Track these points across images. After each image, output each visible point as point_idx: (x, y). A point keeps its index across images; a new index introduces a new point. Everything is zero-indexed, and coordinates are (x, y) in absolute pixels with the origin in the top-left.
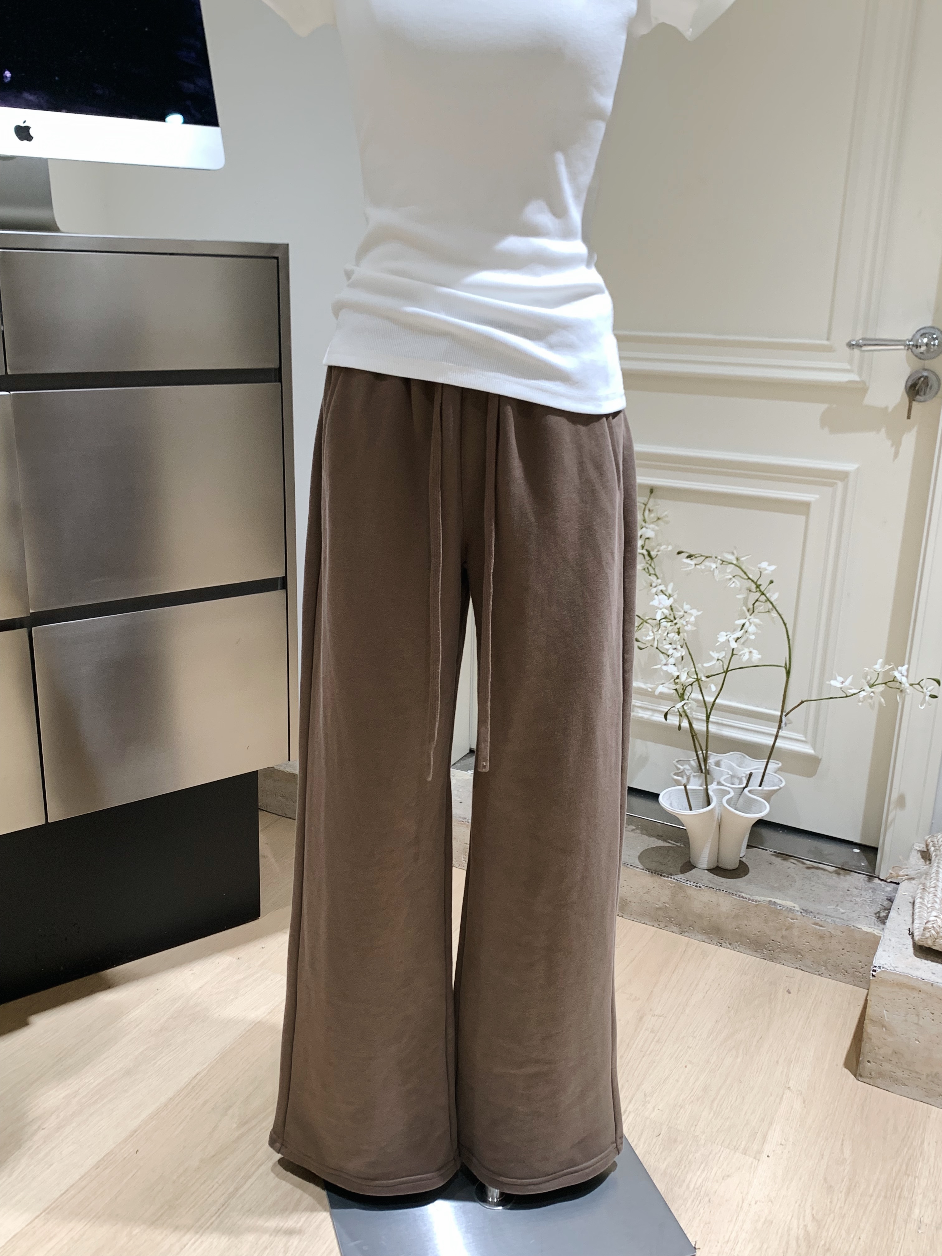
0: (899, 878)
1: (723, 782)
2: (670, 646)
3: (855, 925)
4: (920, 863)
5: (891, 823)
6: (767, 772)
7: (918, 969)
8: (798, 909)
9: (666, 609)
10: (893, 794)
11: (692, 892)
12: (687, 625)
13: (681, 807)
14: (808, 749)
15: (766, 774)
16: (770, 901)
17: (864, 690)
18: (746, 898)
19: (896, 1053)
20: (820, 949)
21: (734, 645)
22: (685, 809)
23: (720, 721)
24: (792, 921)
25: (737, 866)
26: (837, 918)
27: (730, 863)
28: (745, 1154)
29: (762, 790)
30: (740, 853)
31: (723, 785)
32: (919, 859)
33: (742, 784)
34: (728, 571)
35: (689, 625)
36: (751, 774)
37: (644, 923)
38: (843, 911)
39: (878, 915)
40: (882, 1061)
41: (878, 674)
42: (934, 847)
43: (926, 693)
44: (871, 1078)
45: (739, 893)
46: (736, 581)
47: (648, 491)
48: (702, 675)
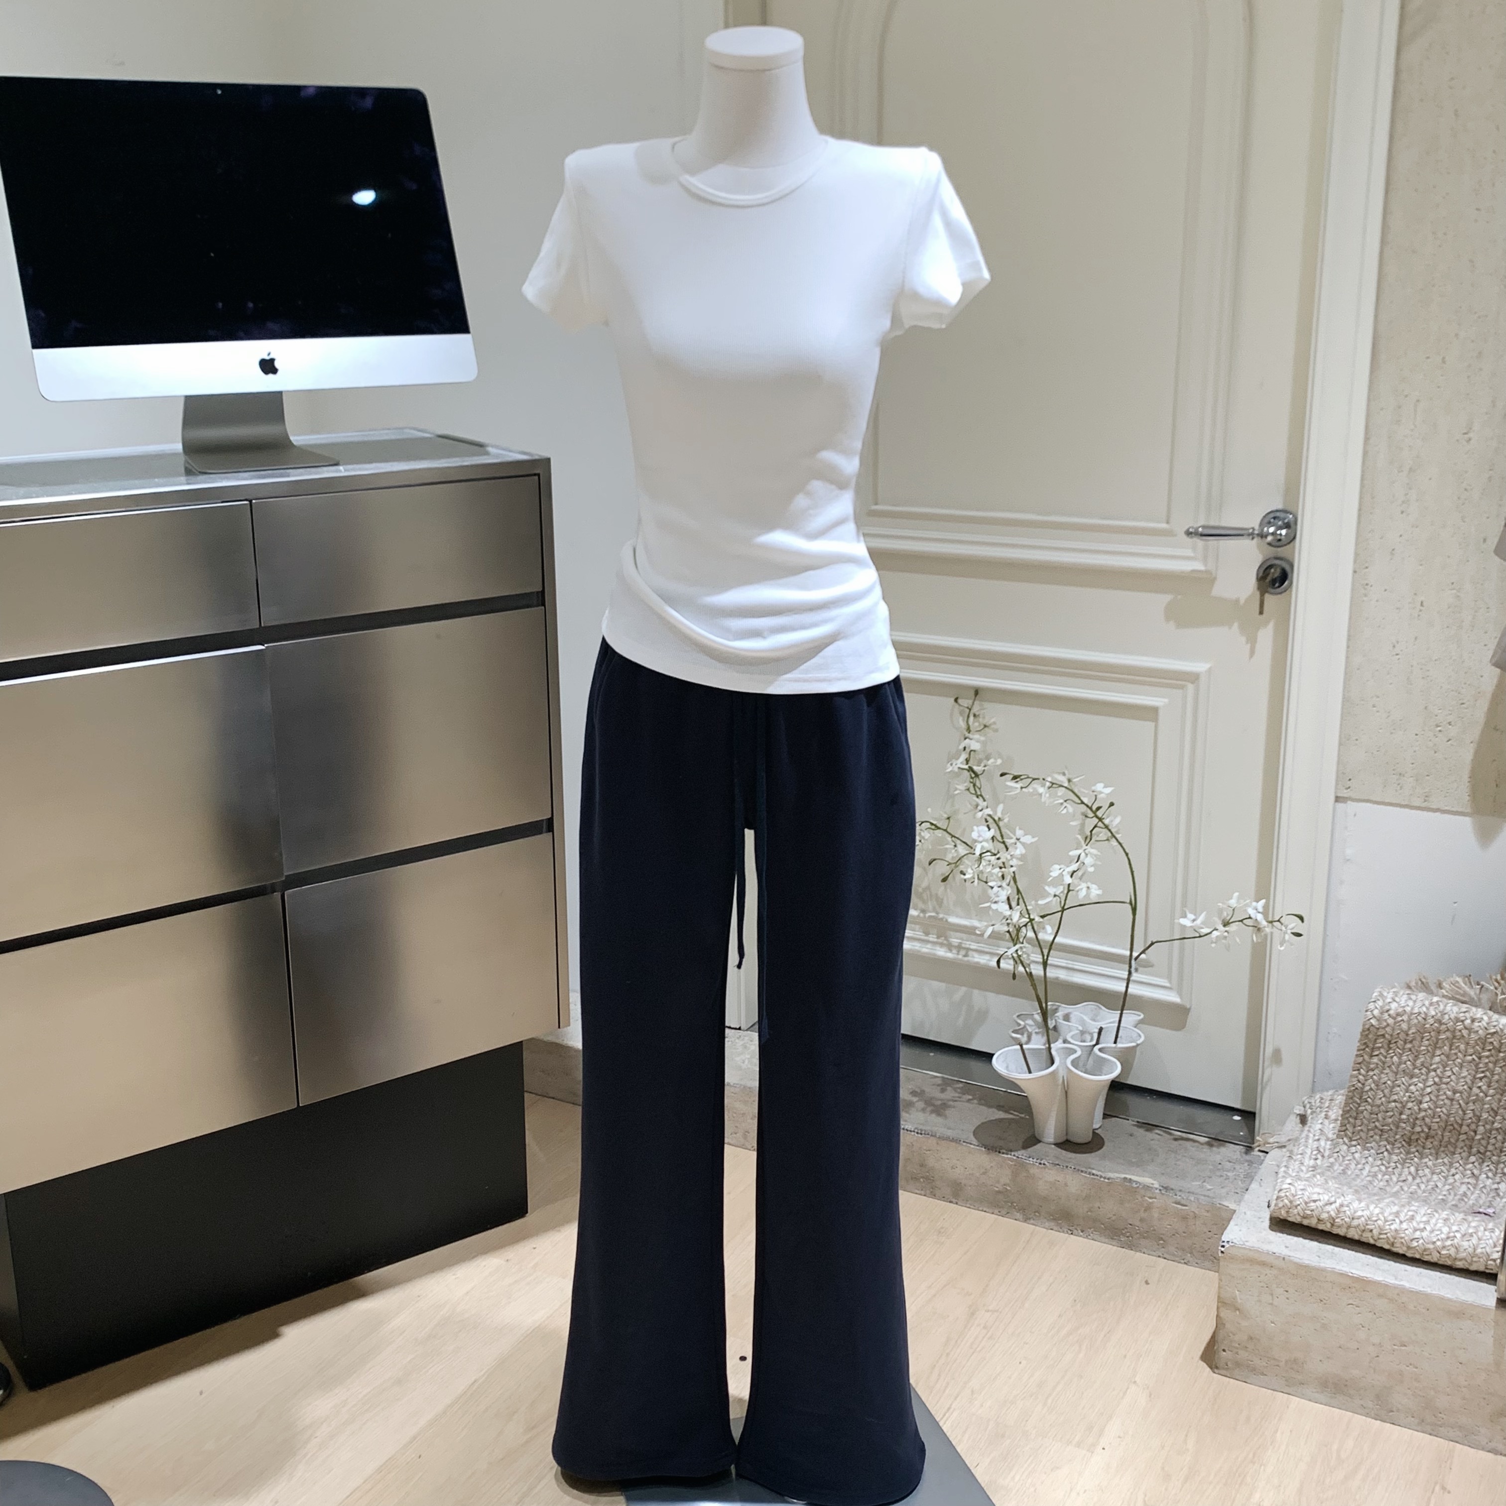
0: (1270, 1145)
1: (1070, 1039)
3: (1221, 1202)
4: (1297, 1129)
5: (1268, 1081)
6: (1122, 1025)
7: (1270, 1242)
8: (1156, 1185)
9: (986, 841)
10: (1267, 1048)
11: (1034, 1171)
12: (1012, 859)
13: (1020, 1070)
14: (1173, 997)
15: (1121, 1029)
16: (1125, 1178)
17: (1217, 929)
18: (1097, 1175)
19: (1251, 1338)
20: (1184, 1232)
21: (1068, 880)
22: (1026, 1073)
23: (1070, 966)
24: (1150, 1201)
25: (1090, 1139)
26: (1202, 1195)
27: (1082, 1135)
28: (1079, 1446)
29: (1115, 1048)
30: (1092, 1123)
31: (1069, 1043)
32: (1296, 1125)
33: (1092, 1041)
34: (1059, 794)
35: (1014, 860)
36: (1101, 1030)
37: (982, 1211)
38: (1209, 1187)
40: (1237, 1348)
41: (1234, 910)
42: (1311, 1109)
43: (1289, 932)
44: (1227, 1369)
45: (1089, 1170)
46: (1068, 805)
47: (973, 693)
48: (1035, 914)
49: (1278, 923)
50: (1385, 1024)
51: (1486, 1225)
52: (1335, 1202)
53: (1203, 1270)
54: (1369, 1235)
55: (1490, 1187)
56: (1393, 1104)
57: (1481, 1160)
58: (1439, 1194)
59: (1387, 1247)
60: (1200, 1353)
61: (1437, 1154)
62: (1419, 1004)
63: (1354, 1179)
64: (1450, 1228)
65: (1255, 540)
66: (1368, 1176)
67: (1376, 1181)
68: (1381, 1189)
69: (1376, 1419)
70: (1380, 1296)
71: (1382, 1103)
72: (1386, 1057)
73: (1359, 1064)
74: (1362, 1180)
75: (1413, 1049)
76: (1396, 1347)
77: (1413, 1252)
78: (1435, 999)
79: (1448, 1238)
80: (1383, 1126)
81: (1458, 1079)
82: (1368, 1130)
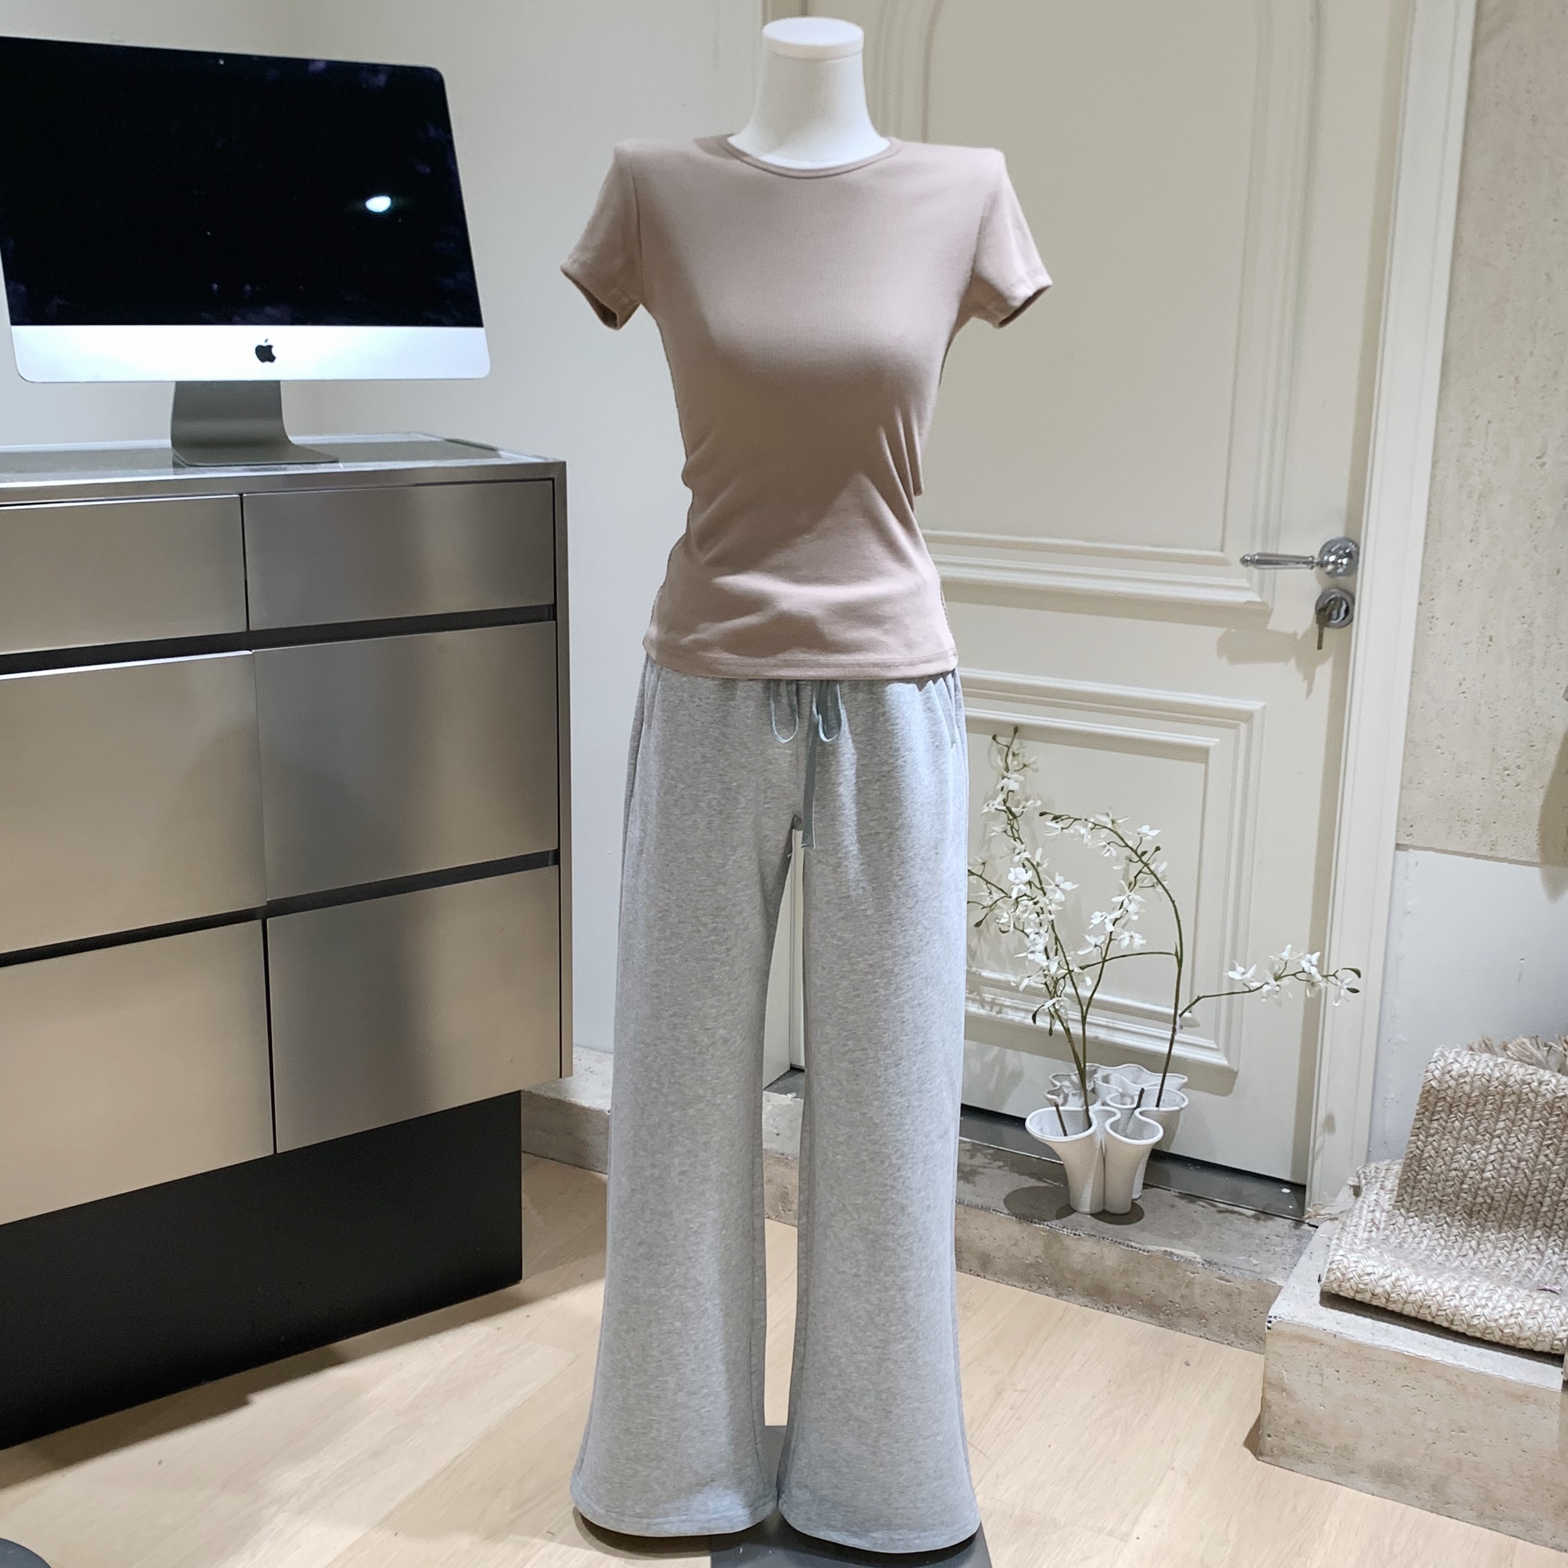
0: (1318, 1217)
1: (1109, 1102)
3: (1268, 1278)
4: (1351, 1200)
5: (1319, 1151)
6: (1164, 1088)
8: (1200, 1260)
10: (1319, 1113)
11: (1070, 1243)
13: (1054, 1132)
14: (1219, 1059)
15: (1164, 1092)
16: (1165, 1251)
17: (1269, 984)
18: (1136, 1248)
19: (1299, 1423)
20: (1228, 1311)
21: (1110, 928)
22: (1061, 1136)
23: (1111, 1025)
24: (1192, 1275)
25: (1128, 1210)
26: (1247, 1270)
27: (1119, 1204)
28: (1111, 1536)
29: (1158, 1111)
30: (1131, 1192)
31: (1109, 1105)
32: (1349, 1196)
33: (1132, 1104)
34: (1103, 836)
35: (1052, 906)
36: (1142, 1091)
37: (1012, 1285)
38: (1255, 1262)
40: (1283, 1433)
41: (1286, 963)
42: (1366, 1179)
43: (1345, 987)
44: (1273, 1456)
45: (1127, 1242)
46: (1112, 849)
47: (1012, 730)
48: (1075, 965)
49: (1333, 977)
50: (1446, 1086)
51: (1553, 1302)
52: (1391, 1275)
53: (1248, 1352)
54: (1427, 1311)
55: (1556, 1263)
56: (1454, 1172)
57: (1547, 1235)
58: (1502, 1270)
59: (1445, 1324)
60: (1243, 1439)
61: (1500, 1227)
62: (1482, 1065)
63: (1411, 1253)
64: (1514, 1305)
65: (1315, 569)
66: (1426, 1250)
67: (1435, 1255)
68: (1440, 1264)
69: (1432, 1512)
70: (1437, 1377)
71: (1442, 1172)
72: (1446, 1122)
73: (1418, 1128)
74: (1420, 1254)
75: (1475, 1114)
76: (1453, 1433)
77: (1473, 1330)
78: (1500, 1060)
79: (1511, 1315)
80: (1443, 1196)
81: (1523, 1146)
82: (1427, 1200)
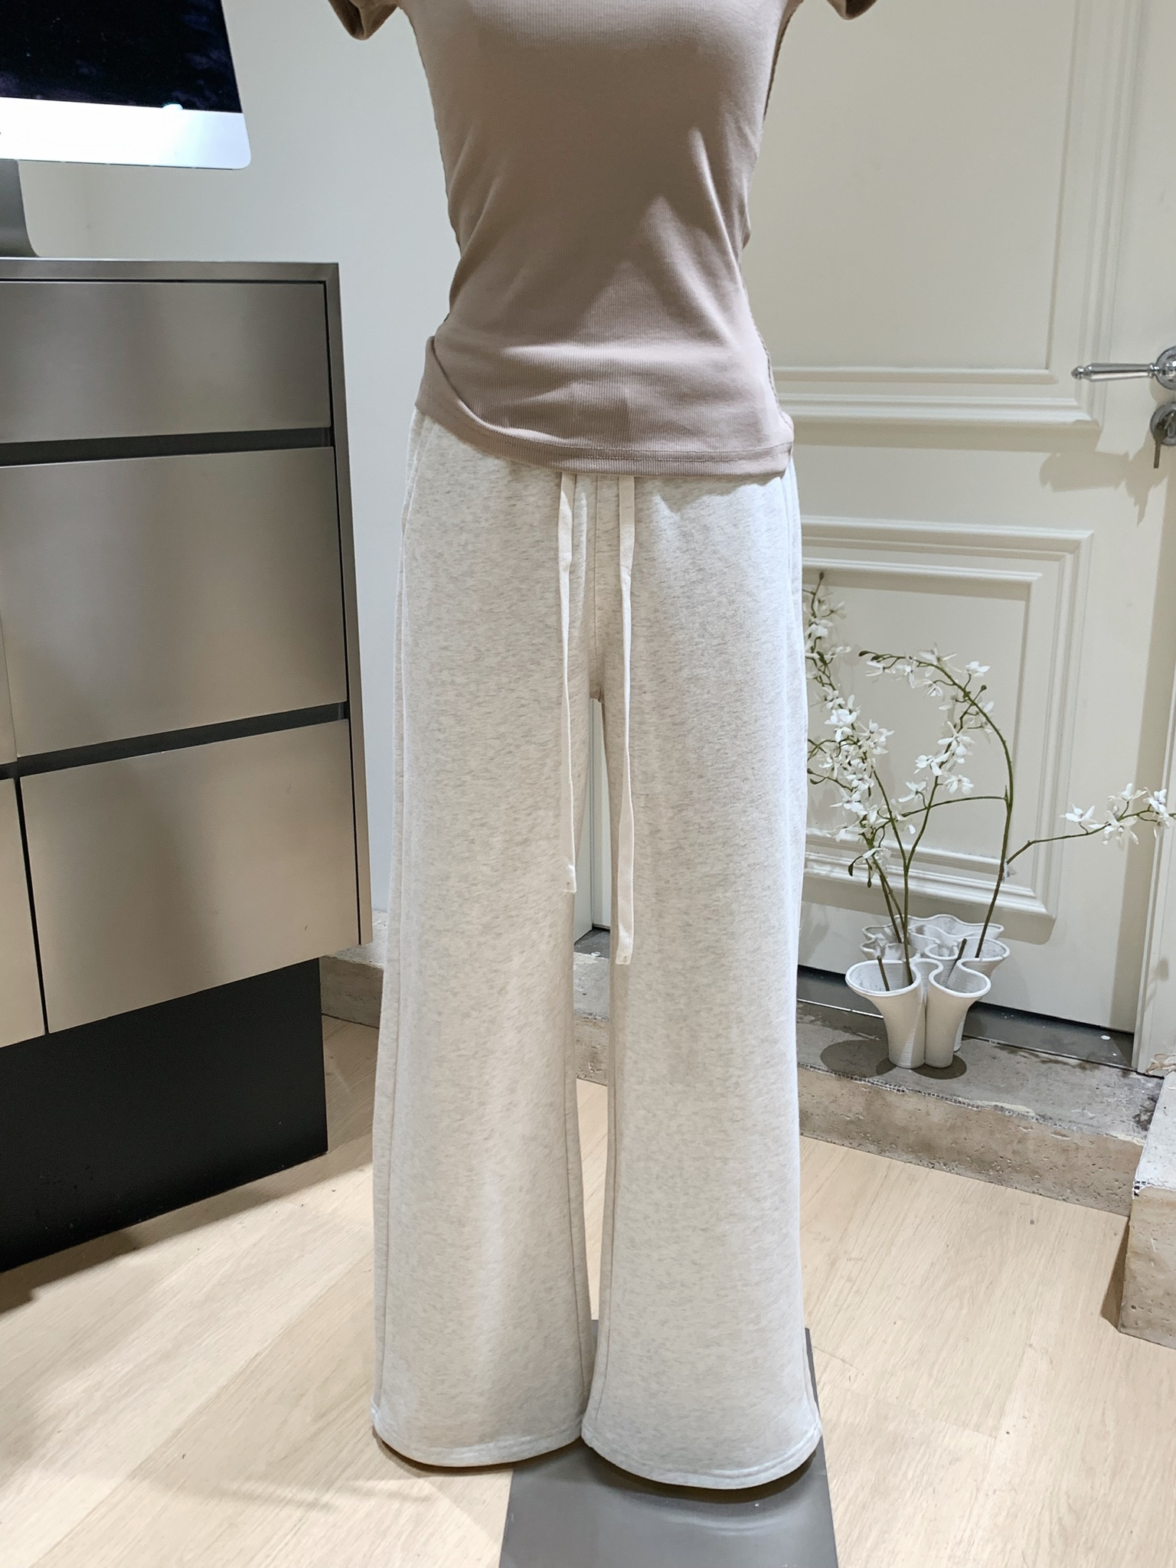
0: (1164, 1068)
1: (929, 954)
2: (854, 776)
3: (1107, 1132)
5: (1150, 999)
6: (985, 938)
8: (1033, 1115)
9: (848, 727)
10: (1151, 961)
11: (893, 1098)
12: (875, 748)
13: (874, 988)
14: (1037, 907)
15: (984, 941)
16: (996, 1106)
17: (1110, 825)
18: (965, 1104)
19: (1168, 1294)
20: (1063, 1166)
21: (937, 771)
22: (882, 990)
23: (921, 875)
24: (1025, 1131)
25: (950, 1063)
26: (1085, 1124)
27: (940, 1058)
28: (978, 1431)
29: (980, 962)
30: (953, 1047)
31: (929, 957)
33: (954, 955)
34: (927, 675)
35: (878, 748)
36: (964, 942)
37: (831, 1142)
38: (1093, 1115)
39: (1137, 1119)
40: (1150, 1305)
41: (1128, 802)
44: (1136, 1329)
45: (954, 1097)
46: (938, 688)
47: (818, 576)
48: (898, 812)
60: (1099, 1307)
65: (1153, 379)
